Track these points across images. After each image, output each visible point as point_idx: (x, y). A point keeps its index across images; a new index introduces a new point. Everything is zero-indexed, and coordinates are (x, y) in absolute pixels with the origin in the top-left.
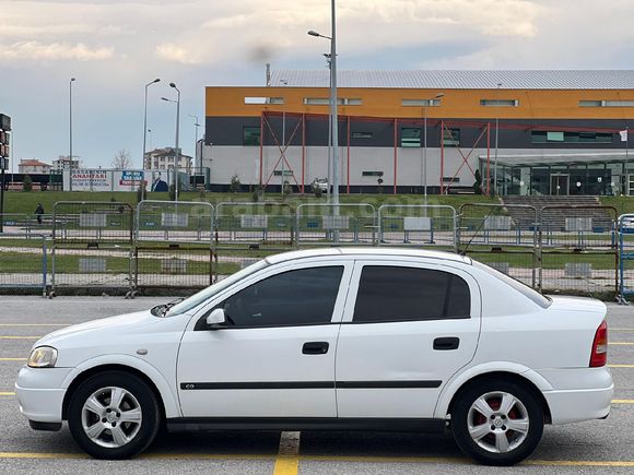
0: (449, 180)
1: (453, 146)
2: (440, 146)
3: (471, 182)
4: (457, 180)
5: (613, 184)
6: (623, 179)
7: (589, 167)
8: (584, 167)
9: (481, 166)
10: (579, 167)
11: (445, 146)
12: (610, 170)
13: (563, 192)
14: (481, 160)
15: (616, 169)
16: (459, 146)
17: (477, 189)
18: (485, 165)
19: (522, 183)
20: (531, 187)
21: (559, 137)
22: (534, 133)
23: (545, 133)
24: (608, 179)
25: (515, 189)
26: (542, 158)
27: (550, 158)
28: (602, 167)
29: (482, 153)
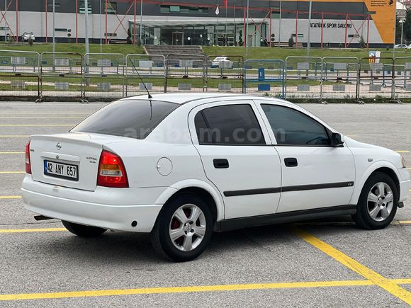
0: (111, 35)
1: (113, 13)
2: (105, 13)
3: (125, 36)
4: (115, 35)
5: (209, 39)
6: (215, 35)
7: (195, 28)
8: (192, 28)
9: (130, 26)
10: (189, 28)
11: (108, 13)
12: (207, 30)
13: (180, 43)
14: (130, 23)
15: (210, 30)
16: (117, 13)
17: (129, 41)
18: (132, 26)
19: (156, 38)
20: (160, 40)
21: (177, 9)
22: (162, 6)
23: (169, 6)
24: (205, 36)
25: (150, 41)
26: (167, 22)
27: (172, 22)
28: (202, 28)
29: (131, 18)
